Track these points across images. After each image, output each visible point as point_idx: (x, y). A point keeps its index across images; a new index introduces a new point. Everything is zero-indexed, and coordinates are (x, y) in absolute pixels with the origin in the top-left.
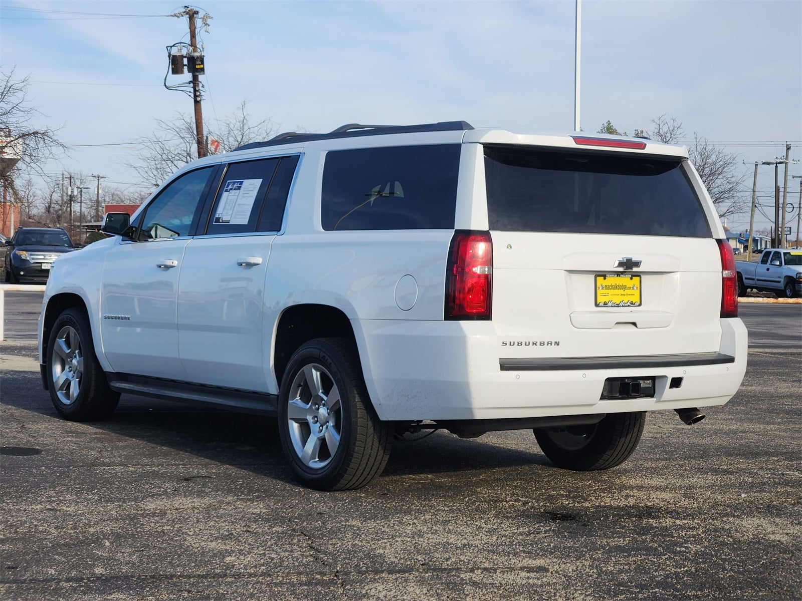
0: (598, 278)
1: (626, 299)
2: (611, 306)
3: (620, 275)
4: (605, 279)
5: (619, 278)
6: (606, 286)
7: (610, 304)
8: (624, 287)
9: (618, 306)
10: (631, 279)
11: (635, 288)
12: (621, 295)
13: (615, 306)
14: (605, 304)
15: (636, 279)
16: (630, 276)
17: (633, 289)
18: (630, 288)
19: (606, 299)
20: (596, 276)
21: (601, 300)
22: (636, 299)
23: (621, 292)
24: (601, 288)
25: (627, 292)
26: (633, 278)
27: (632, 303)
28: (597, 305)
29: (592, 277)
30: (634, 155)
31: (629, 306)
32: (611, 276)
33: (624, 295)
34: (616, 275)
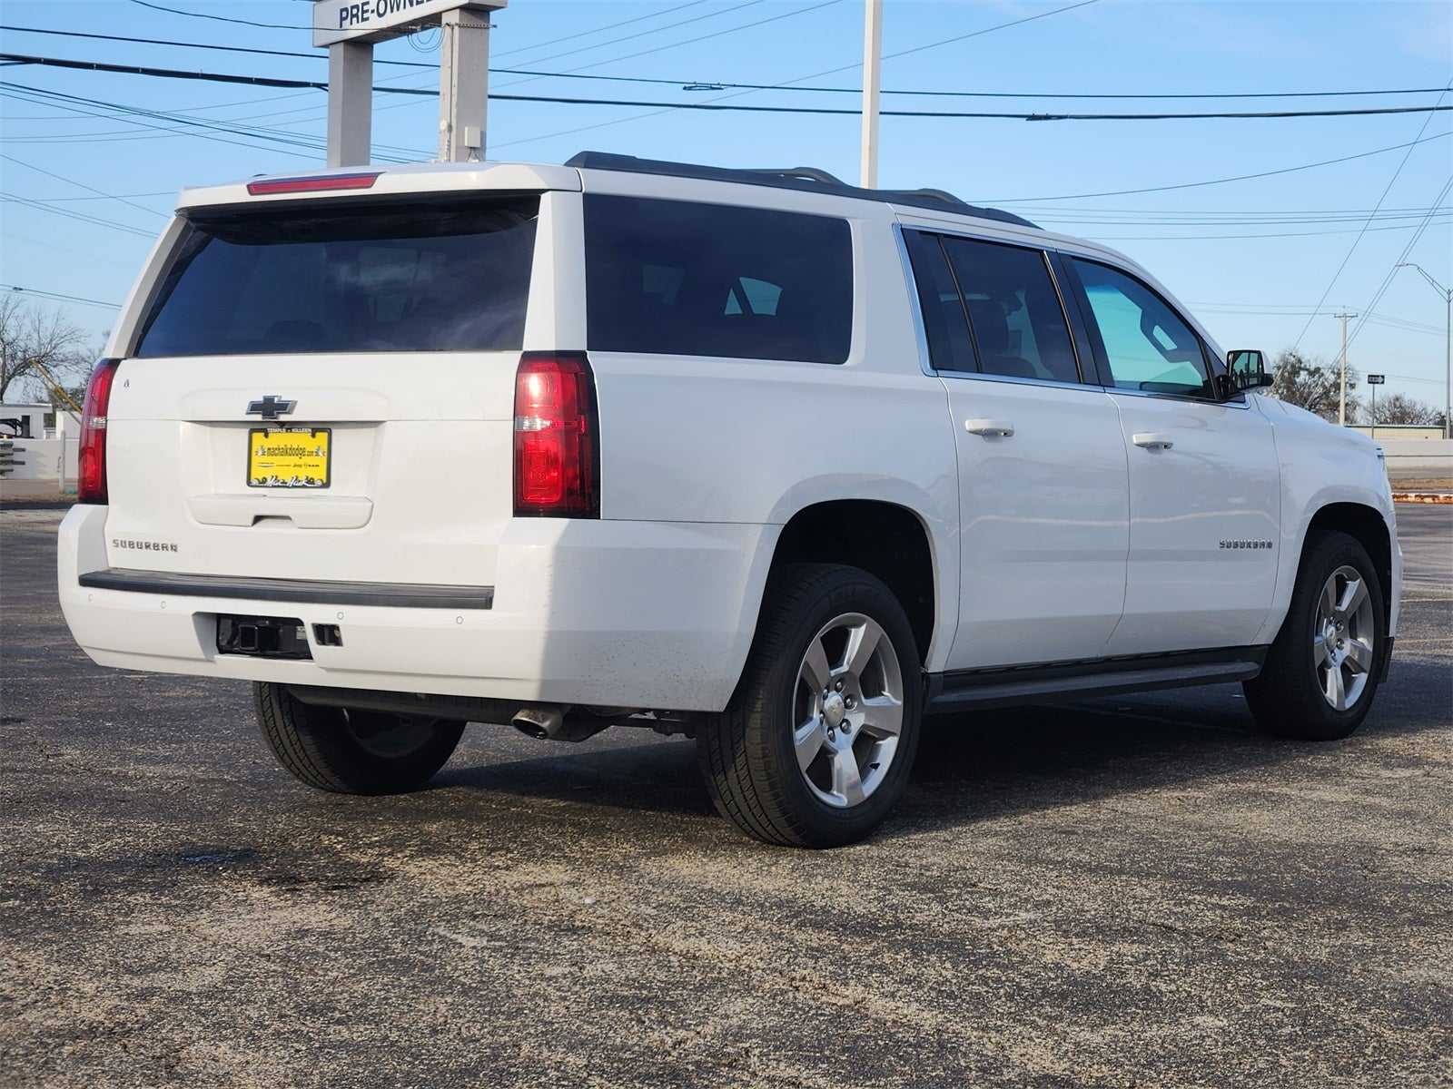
0: (255, 435)
1: (303, 475)
2: (273, 486)
3: (291, 429)
4: (266, 436)
5: (289, 434)
6: (269, 449)
7: (270, 482)
8: (300, 452)
9: (284, 485)
10: (313, 436)
11: (320, 454)
12: (295, 466)
13: (279, 486)
14: (263, 483)
15: (322, 437)
16: (310, 430)
17: (317, 455)
18: (311, 453)
19: (268, 473)
20: (252, 431)
21: (257, 473)
22: (319, 475)
23: (295, 460)
24: (260, 453)
25: (306, 460)
26: (317, 434)
27: (310, 481)
28: (249, 483)
29: (245, 432)
30: (351, 201)
31: (304, 486)
32: (274, 430)
33: (300, 466)
34: (284, 430)
